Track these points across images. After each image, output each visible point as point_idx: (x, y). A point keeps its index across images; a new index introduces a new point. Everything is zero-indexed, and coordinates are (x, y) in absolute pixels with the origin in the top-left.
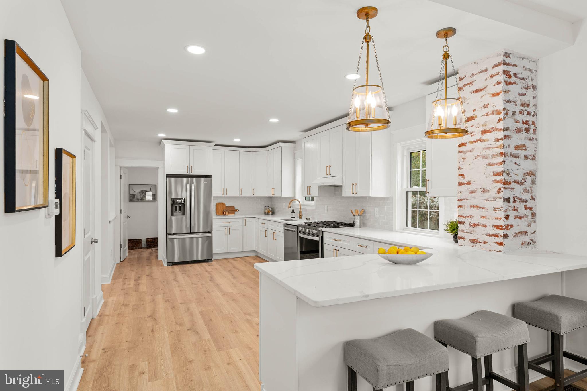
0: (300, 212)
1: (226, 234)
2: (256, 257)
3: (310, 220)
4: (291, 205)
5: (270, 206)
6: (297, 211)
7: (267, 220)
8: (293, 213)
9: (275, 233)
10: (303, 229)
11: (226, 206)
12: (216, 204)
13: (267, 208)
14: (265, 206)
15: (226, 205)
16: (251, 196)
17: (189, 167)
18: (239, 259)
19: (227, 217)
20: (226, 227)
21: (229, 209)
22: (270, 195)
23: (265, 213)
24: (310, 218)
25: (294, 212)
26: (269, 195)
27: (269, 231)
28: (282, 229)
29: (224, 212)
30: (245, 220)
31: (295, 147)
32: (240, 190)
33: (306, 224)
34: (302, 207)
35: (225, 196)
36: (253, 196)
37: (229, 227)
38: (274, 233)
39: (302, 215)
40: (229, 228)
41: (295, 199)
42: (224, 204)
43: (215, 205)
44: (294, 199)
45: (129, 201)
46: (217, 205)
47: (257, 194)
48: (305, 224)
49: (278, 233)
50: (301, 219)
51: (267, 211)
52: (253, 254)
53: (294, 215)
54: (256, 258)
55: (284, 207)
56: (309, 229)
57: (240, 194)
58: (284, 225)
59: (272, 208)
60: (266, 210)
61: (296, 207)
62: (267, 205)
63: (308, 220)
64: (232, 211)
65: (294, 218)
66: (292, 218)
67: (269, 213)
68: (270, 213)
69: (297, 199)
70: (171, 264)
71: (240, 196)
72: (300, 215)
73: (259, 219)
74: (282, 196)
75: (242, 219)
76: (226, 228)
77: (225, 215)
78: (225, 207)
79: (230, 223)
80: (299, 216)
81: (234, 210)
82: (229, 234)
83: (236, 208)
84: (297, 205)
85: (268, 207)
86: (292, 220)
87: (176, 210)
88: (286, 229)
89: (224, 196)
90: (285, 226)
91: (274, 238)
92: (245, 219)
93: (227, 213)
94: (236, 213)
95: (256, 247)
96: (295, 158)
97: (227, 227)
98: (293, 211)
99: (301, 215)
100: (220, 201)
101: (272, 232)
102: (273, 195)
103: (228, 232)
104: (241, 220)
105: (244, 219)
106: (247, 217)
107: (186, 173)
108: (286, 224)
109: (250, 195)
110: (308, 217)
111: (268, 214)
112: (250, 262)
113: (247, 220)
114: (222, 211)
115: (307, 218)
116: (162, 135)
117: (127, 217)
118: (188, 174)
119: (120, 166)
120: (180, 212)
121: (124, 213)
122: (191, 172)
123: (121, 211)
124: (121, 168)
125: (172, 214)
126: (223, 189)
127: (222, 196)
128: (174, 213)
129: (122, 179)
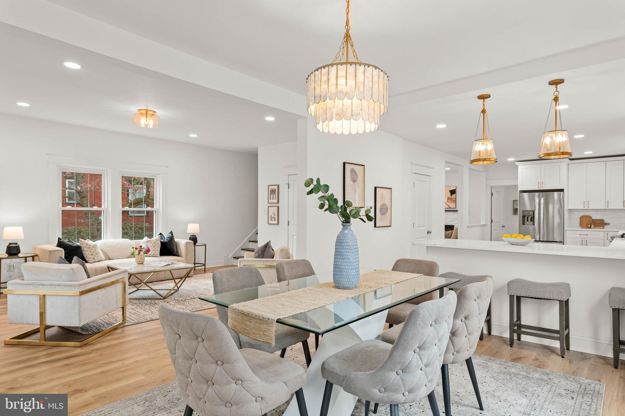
12: (580, 216)
15: (593, 218)
17: (539, 182)
19: (591, 229)
21: (596, 222)
29: (589, 225)
32: (607, 202)
35: (587, 208)
40: (586, 240)
42: (590, 217)
45: (513, 214)
46: (582, 218)
57: (607, 206)
64: (600, 224)
71: (608, 208)
76: (582, 240)
77: (590, 227)
78: (591, 220)
79: (587, 235)
81: (603, 223)
83: (606, 222)
87: (527, 221)
89: (585, 208)
93: (592, 226)
94: (605, 226)
103: (584, 244)
104: (602, 233)
105: (606, 232)
106: (610, 230)
107: (536, 189)
109: (620, 207)
113: (610, 233)
114: (587, 224)
116: (511, 159)
117: (503, 227)
118: (539, 189)
119: (490, 186)
120: (532, 222)
121: (496, 222)
122: (541, 187)
123: (492, 221)
124: (492, 187)
125: (524, 224)
126: (584, 202)
127: (583, 208)
128: (526, 223)
129: (492, 196)
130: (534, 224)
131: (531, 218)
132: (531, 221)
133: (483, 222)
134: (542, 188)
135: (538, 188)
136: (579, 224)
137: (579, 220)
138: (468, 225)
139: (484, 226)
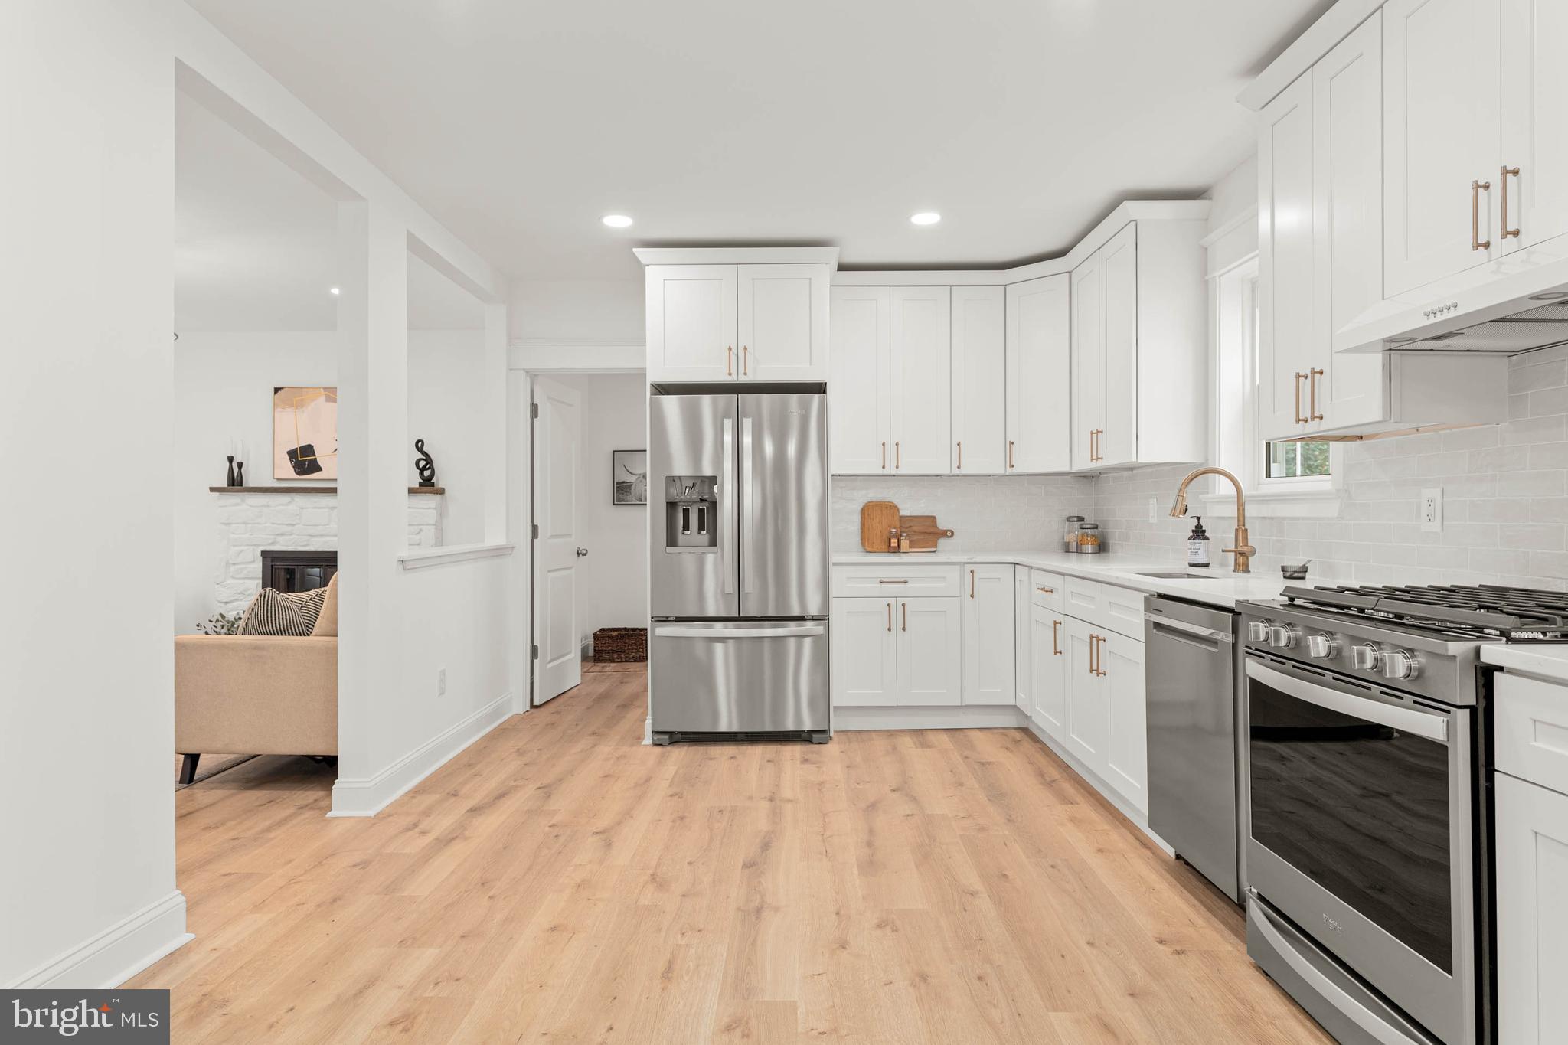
0: (1242, 532)
1: (889, 629)
2: (1018, 735)
3: (1303, 578)
4: (1189, 498)
5: (1090, 519)
6: (1222, 535)
7: (1063, 574)
8: (1201, 544)
9: (1098, 640)
10: (1284, 635)
11: (901, 517)
12: (862, 506)
13: (1077, 525)
14: (1068, 515)
15: (903, 513)
16: (1001, 471)
17: (734, 350)
18: (944, 737)
19: (904, 558)
20: (889, 601)
21: (914, 528)
22: (1083, 463)
23: (1067, 549)
24: (1305, 569)
25: (1207, 539)
26: (1078, 467)
27: (1070, 627)
28: (1134, 620)
29: (892, 541)
30: (972, 572)
31: (1207, 220)
32: (955, 448)
33: (1298, 601)
34: (1251, 511)
35: (894, 471)
36: (1009, 471)
37: (901, 601)
38: (1094, 640)
39: (1253, 553)
40: (903, 605)
41: (1211, 466)
42: (892, 508)
43: (859, 509)
44: (1205, 468)
45: (614, 504)
46: (868, 511)
47: (1028, 462)
48: (1292, 599)
49: (1113, 643)
50: (1246, 570)
51: (1072, 538)
52: (1008, 721)
53: (1202, 551)
54: (1017, 742)
55: (1154, 520)
56: (1330, 634)
57: (955, 464)
58: (1146, 598)
59: (1096, 527)
60: (1069, 532)
61: (1218, 515)
62: (1075, 512)
63: (1291, 577)
64: (927, 537)
65: (1207, 565)
66: (1192, 565)
67: (1084, 547)
68: (1089, 548)
69: (1224, 466)
70: (666, 737)
71: (956, 471)
72: (1242, 554)
73: (1031, 567)
74: (1143, 459)
75: (958, 567)
76: (889, 605)
77: (898, 550)
78: (896, 518)
79: (906, 582)
80: (1233, 554)
81: (932, 530)
82: (904, 629)
83: (942, 525)
84: (1223, 500)
85: (1081, 519)
86: (1189, 576)
87: (686, 527)
88: (1157, 625)
89: (886, 471)
90: (1149, 607)
91: (1095, 667)
92: (973, 567)
93: (905, 543)
94: (942, 542)
95: (1020, 694)
96: (1206, 274)
97: (892, 601)
98: (1199, 533)
99: (1245, 549)
100: (875, 494)
101: (1087, 630)
102: (1097, 459)
103: (896, 619)
104: (954, 574)
105: (968, 568)
106: (979, 559)
107: (722, 377)
108: (1161, 596)
109: (996, 466)
110: (1294, 562)
111: (1079, 551)
112: (983, 764)
113: (981, 572)
114: (884, 537)
115: (1283, 569)
116: (618, 222)
117: (578, 554)
118: (733, 379)
119: (527, 372)
120: (705, 532)
121: (552, 537)
122: (742, 371)
123: (534, 531)
124: (533, 376)
125: (672, 541)
126: (884, 444)
127: (880, 471)
128: (681, 538)
129: (536, 417)
130: (713, 542)
131: (701, 511)
132: (701, 527)
133: (495, 538)
134: (745, 374)
135: (730, 374)
136: (857, 539)
137: (857, 518)
138: (405, 553)
139: (498, 552)
